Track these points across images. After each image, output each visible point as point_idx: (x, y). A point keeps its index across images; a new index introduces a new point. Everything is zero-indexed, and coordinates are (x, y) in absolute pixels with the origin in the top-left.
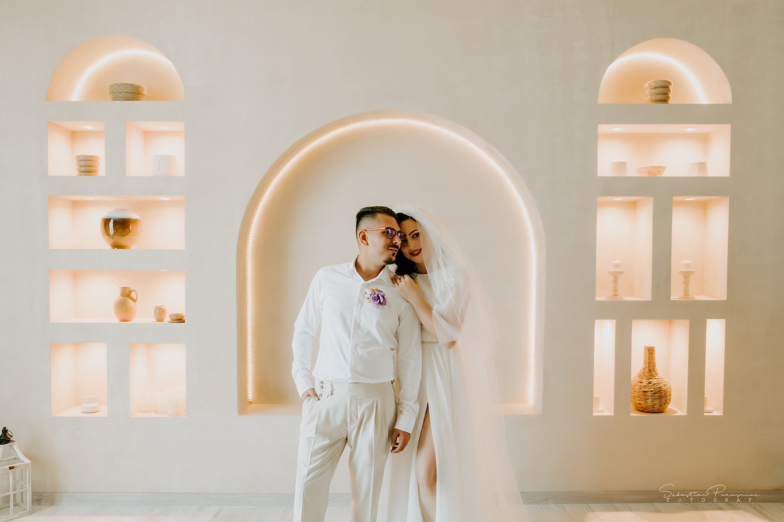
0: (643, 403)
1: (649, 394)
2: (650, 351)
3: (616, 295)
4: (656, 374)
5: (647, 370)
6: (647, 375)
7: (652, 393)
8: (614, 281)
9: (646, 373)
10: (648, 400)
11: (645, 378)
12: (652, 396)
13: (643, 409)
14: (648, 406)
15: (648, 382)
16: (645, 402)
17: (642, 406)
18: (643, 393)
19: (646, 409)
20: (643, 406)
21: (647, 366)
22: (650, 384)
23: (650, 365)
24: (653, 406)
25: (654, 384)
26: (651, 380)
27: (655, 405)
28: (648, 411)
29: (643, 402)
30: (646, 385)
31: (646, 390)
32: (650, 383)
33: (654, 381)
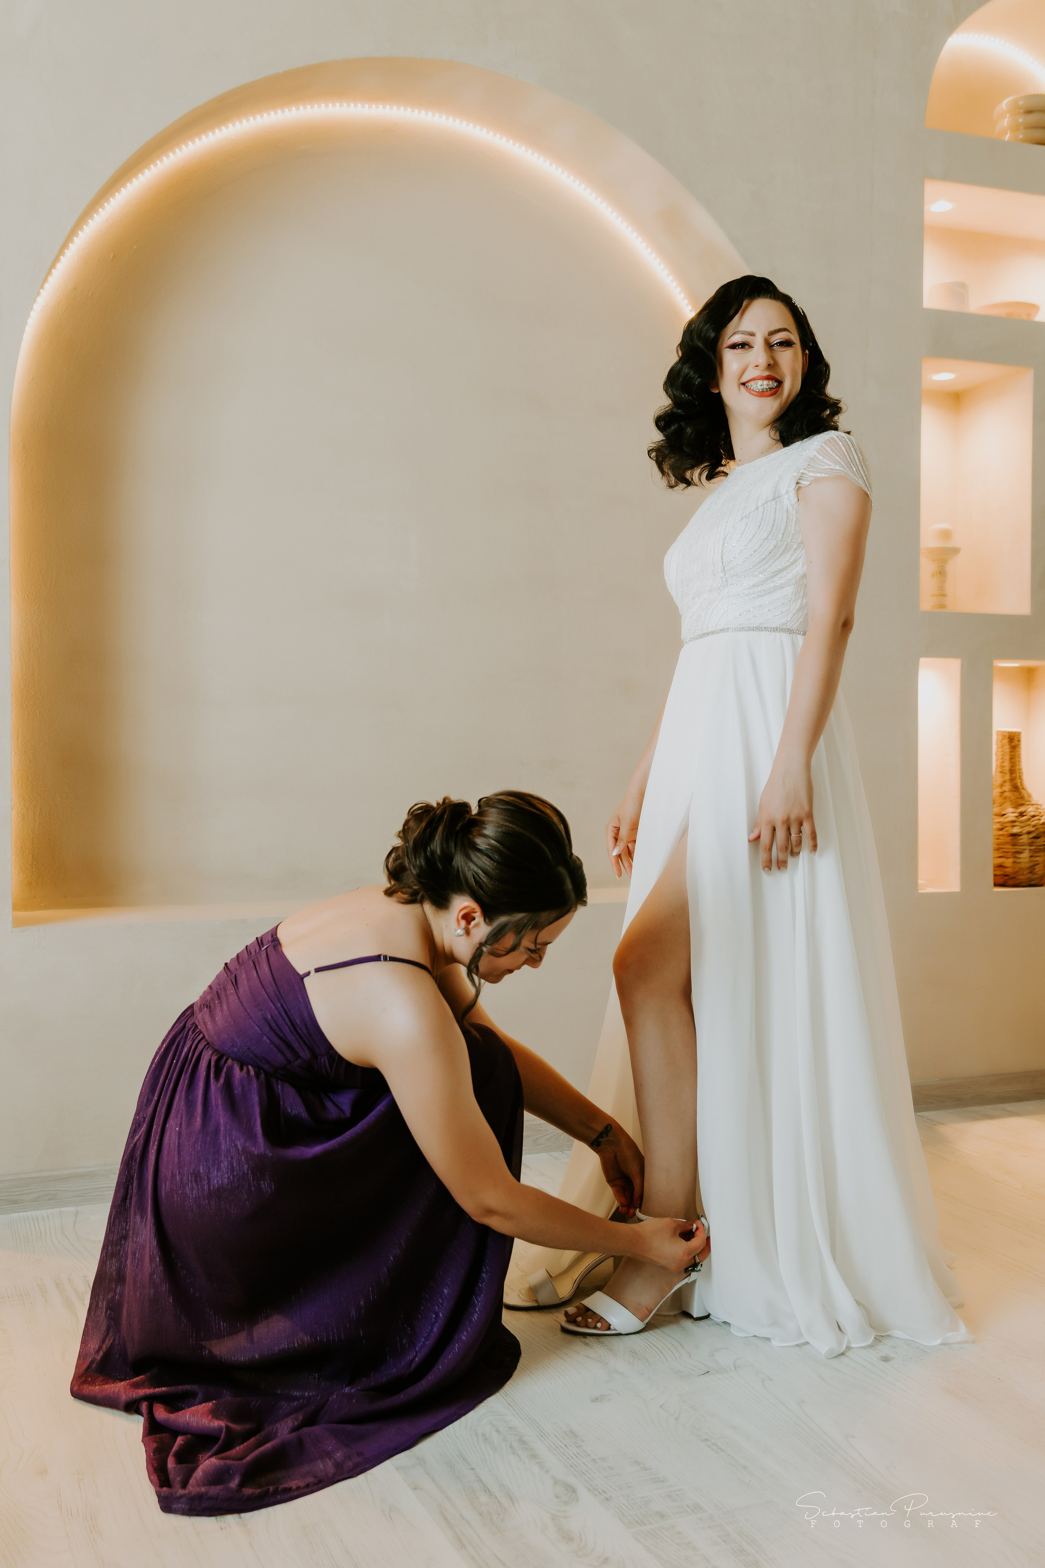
0: (1008, 862)
1: (1025, 839)
2: (1013, 741)
3: (942, 606)
4: (1030, 796)
5: (1007, 787)
6: (1013, 798)
7: (1032, 836)
8: (940, 573)
9: (1007, 794)
10: (1022, 856)
11: (1008, 804)
12: (1031, 844)
13: (1007, 878)
14: (1021, 869)
15: (1019, 813)
16: (1015, 860)
17: (1006, 870)
18: (1010, 838)
19: (1014, 878)
20: (1009, 870)
21: (1008, 777)
22: (1024, 818)
23: (1014, 775)
24: (1031, 870)
25: (1034, 816)
26: (1022, 809)
27: (1036, 867)
28: (1018, 882)
29: (1011, 860)
30: (1014, 819)
31: (1016, 830)
32: (1022, 814)
33: (1031, 810)
